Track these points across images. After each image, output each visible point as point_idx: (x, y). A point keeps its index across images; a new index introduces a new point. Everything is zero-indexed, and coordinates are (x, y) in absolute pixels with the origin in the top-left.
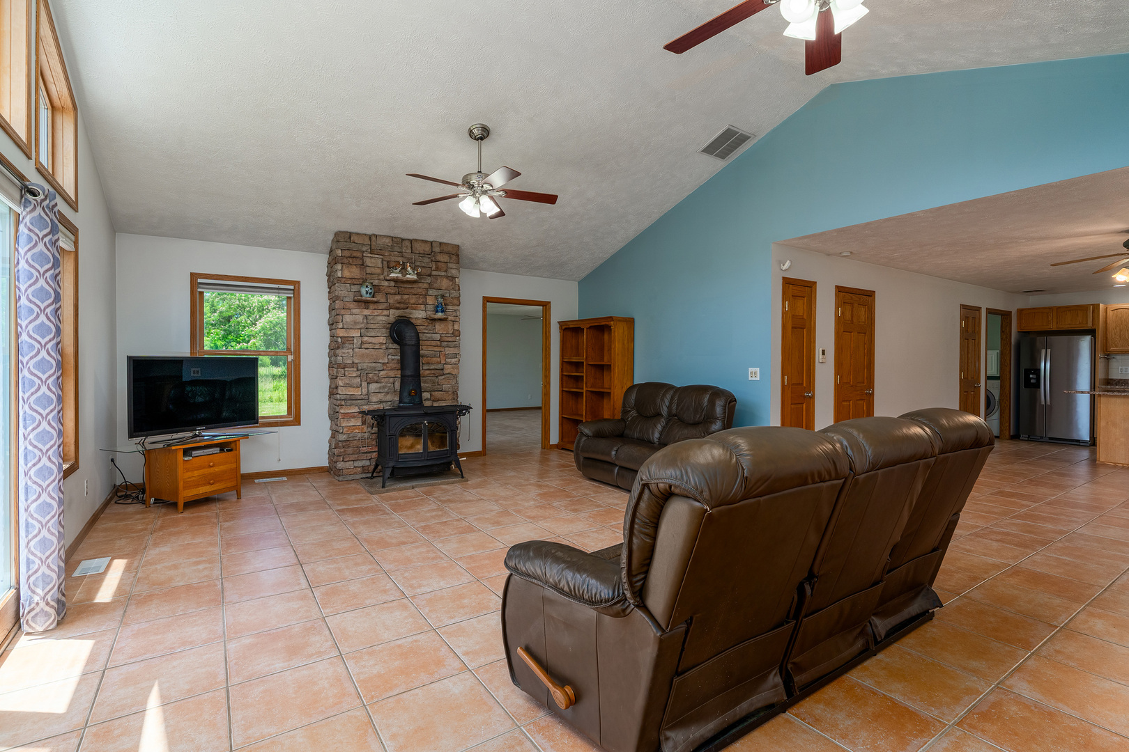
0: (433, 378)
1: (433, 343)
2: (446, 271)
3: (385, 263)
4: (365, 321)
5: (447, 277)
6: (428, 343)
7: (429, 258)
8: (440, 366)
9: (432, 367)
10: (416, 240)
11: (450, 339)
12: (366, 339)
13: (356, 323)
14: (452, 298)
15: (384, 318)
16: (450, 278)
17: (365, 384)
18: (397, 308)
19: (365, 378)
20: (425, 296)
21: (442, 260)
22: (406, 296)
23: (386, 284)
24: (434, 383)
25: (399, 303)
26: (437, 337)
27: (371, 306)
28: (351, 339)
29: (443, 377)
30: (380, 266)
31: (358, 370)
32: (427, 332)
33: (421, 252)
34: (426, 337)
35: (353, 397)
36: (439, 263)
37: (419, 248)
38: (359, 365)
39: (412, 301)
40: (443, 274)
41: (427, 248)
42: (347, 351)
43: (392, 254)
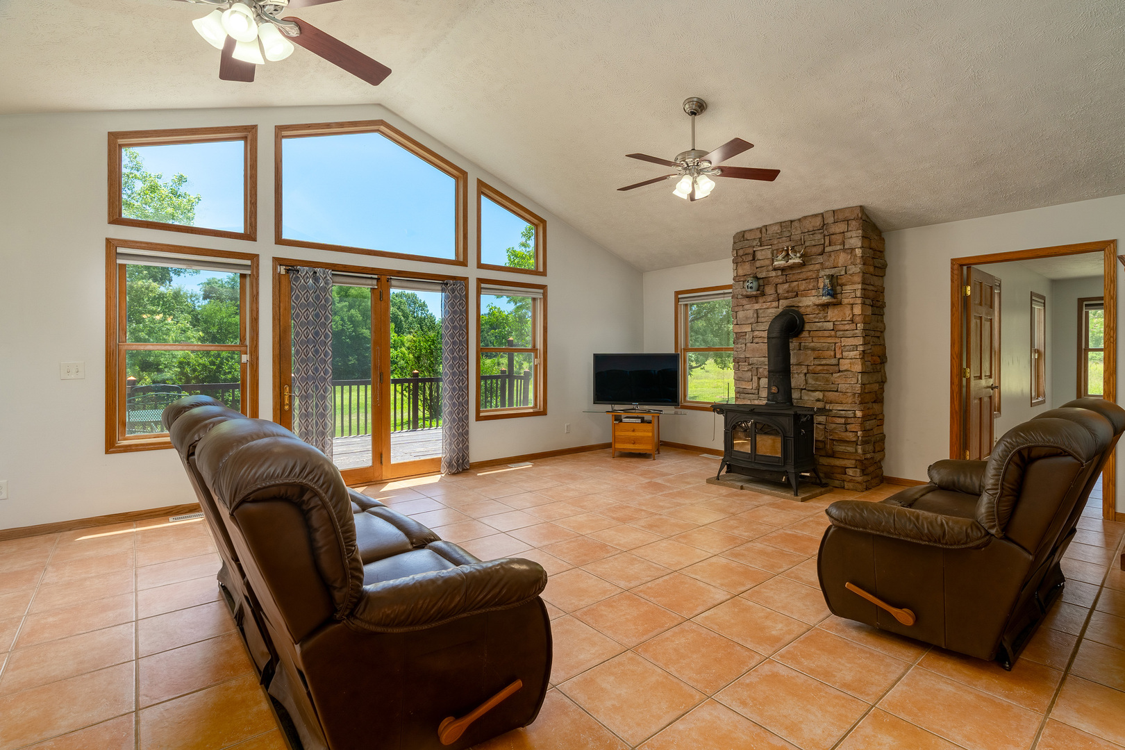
0: (827, 376)
1: (826, 333)
2: (843, 243)
3: (775, 252)
4: (755, 316)
5: (844, 250)
6: (820, 334)
7: (822, 233)
8: (834, 361)
9: (824, 362)
10: (805, 217)
11: (847, 327)
12: (756, 333)
13: (747, 318)
14: (851, 275)
15: (773, 311)
16: (849, 251)
17: (755, 378)
18: (786, 298)
19: (755, 373)
20: (817, 278)
21: (838, 230)
22: (795, 283)
23: (773, 274)
24: (827, 381)
25: (788, 292)
26: (830, 326)
27: (761, 300)
28: (744, 334)
29: (838, 374)
30: (770, 256)
31: (749, 365)
32: (817, 320)
33: (811, 229)
34: (817, 326)
35: (745, 391)
36: (833, 236)
37: (809, 225)
38: (751, 359)
39: (802, 288)
40: (838, 247)
41: (818, 222)
42: (740, 346)
43: (780, 240)
